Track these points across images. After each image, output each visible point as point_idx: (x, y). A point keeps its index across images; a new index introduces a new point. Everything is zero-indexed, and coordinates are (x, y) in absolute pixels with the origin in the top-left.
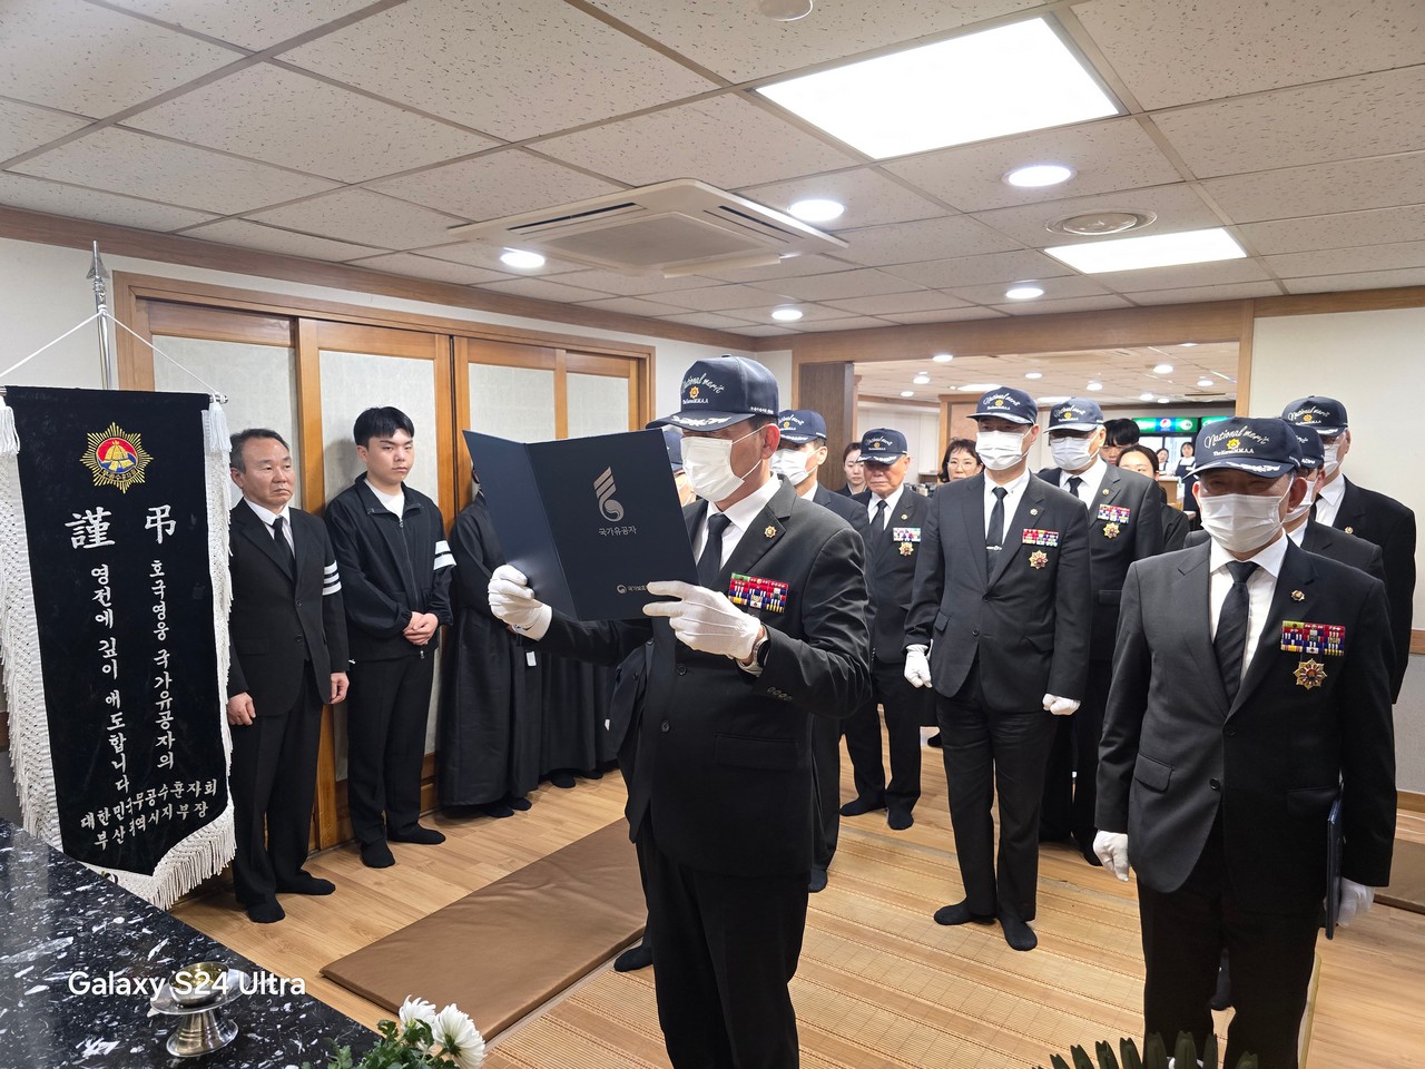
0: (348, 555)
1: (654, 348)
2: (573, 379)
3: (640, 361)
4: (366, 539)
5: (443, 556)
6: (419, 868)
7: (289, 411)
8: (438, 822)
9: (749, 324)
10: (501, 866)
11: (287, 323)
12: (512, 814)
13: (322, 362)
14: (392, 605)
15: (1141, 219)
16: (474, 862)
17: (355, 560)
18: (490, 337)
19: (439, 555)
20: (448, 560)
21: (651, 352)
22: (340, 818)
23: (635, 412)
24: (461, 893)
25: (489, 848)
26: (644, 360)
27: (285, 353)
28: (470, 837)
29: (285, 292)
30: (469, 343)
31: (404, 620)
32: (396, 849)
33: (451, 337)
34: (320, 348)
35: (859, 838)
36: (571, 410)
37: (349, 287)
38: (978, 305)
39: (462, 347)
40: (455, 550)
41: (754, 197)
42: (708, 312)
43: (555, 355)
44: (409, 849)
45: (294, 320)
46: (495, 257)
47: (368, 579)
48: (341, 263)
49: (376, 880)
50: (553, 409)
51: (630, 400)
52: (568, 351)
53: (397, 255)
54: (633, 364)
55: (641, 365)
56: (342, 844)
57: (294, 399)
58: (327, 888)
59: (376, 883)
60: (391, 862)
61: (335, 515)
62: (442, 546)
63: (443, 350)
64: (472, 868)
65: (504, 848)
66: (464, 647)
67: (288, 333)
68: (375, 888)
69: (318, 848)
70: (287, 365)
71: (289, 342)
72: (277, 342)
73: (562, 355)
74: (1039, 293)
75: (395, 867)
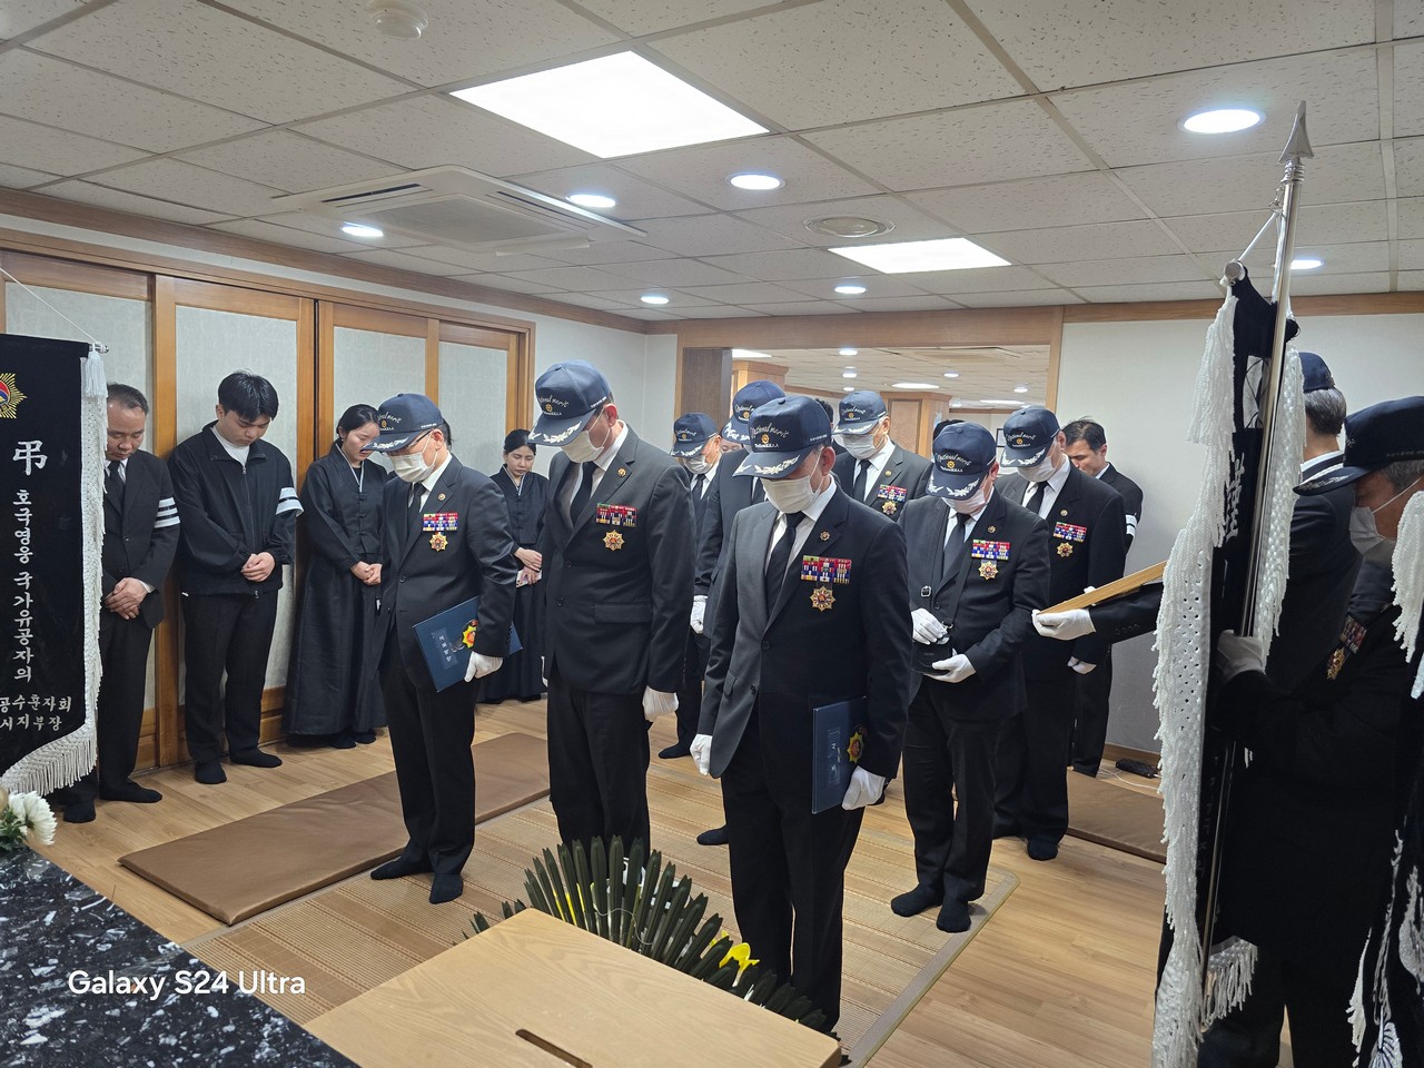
0: (189, 494)
1: (534, 323)
2: (445, 347)
3: (521, 336)
4: (206, 479)
5: (289, 501)
6: (246, 786)
7: (144, 360)
8: (278, 750)
9: (628, 307)
10: (323, 787)
11: (145, 278)
12: (354, 746)
13: (179, 316)
14: (233, 543)
15: (881, 227)
16: (300, 782)
17: (197, 500)
18: (357, 303)
19: (284, 500)
20: (296, 505)
21: (531, 327)
22: (180, 740)
23: (514, 383)
24: (276, 805)
25: (318, 772)
26: (524, 334)
27: (142, 306)
28: (306, 763)
29: (140, 250)
30: (334, 307)
31: (242, 557)
32: (231, 771)
33: (316, 301)
34: (177, 304)
35: (665, 776)
36: (443, 377)
37: (207, 249)
38: (822, 300)
39: (326, 312)
40: (302, 497)
41: (528, 186)
42: (581, 292)
43: (427, 323)
45: (152, 276)
46: (337, 228)
47: (211, 517)
48: (198, 226)
49: (202, 794)
50: (423, 375)
51: (508, 372)
52: (441, 321)
53: (246, 221)
54: (513, 338)
55: (521, 339)
56: (179, 765)
57: (149, 348)
58: (154, 797)
59: (202, 796)
60: (223, 779)
62: (287, 492)
63: (307, 312)
64: (296, 787)
65: (333, 773)
66: (310, 588)
67: (145, 288)
68: (198, 800)
69: (157, 765)
70: (143, 316)
71: (145, 296)
72: (133, 295)
73: (434, 325)
74: (862, 290)
75: (225, 784)
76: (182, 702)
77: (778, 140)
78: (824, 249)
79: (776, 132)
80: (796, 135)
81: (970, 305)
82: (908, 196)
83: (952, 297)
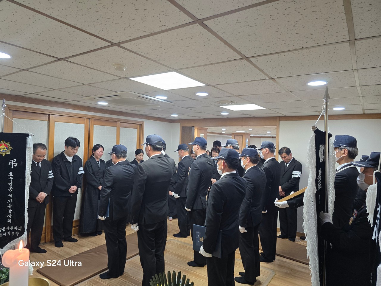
0: (57, 171)
2: (121, 129)
4: (62, 167)
6: (69, 248)
7: (46, 136)
9: (168, 117)
10: (89, 248)
11: (47, 115)
12: (96, 235)
13: (55, 125)
15: (233, 102)
16: (83, 246)
18: (100, 119)
19: (80, 171)
20: (83, 172)
21: (143, 123)
22: (51, 235)
23: (139, 137)
24: (77, 253)
25: (88, 243)
26: (141, 124)
27: (46, 122)
28: (85, 241)
29: (46, 109)
30: (94, 120)
33: (90, 119)
34: (55, 121)
36: (121, 136)
37: (63, 108)
38: (217, 116)
39: (92, 122)
41: (145, 95)
42: (156, 114)
43: (117, 123)
44: (67, 243)
45: (49, 115)
48: (62, 102)
49: (57, 250)
50: (116, 136)
51: (137, 134)
52: (120, 122)
53: (73, 101)
54: (139, 126)
56: (51, 242)
57: (48, 133)
58: (45, 251)
59: (57, 251)
60: (63, 246)
61: (55, 161)
62: (81, 169)
63: (87, 122)
64: (82, 248)
65: (92, 244)
67: (47, 118)
68: (56, 252)
69: (45, 242)
70: (47, 125)
71: (47, 120)
72: (44, 120)
73: (119, 123)
74: (228, 114)
75: (63, 247)
76: (52, 225)
77: (208, 87)
78: (219, 106)
79: (208, 85)
80: (213, 86)
81: (255, 116)
82: (240, 96)
83: (251, 115)
